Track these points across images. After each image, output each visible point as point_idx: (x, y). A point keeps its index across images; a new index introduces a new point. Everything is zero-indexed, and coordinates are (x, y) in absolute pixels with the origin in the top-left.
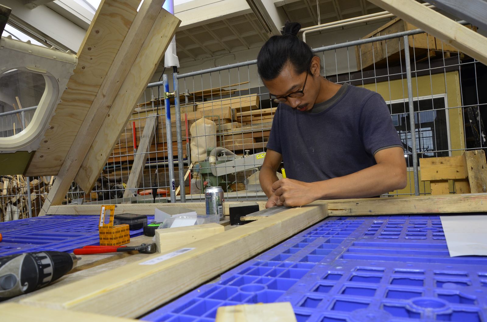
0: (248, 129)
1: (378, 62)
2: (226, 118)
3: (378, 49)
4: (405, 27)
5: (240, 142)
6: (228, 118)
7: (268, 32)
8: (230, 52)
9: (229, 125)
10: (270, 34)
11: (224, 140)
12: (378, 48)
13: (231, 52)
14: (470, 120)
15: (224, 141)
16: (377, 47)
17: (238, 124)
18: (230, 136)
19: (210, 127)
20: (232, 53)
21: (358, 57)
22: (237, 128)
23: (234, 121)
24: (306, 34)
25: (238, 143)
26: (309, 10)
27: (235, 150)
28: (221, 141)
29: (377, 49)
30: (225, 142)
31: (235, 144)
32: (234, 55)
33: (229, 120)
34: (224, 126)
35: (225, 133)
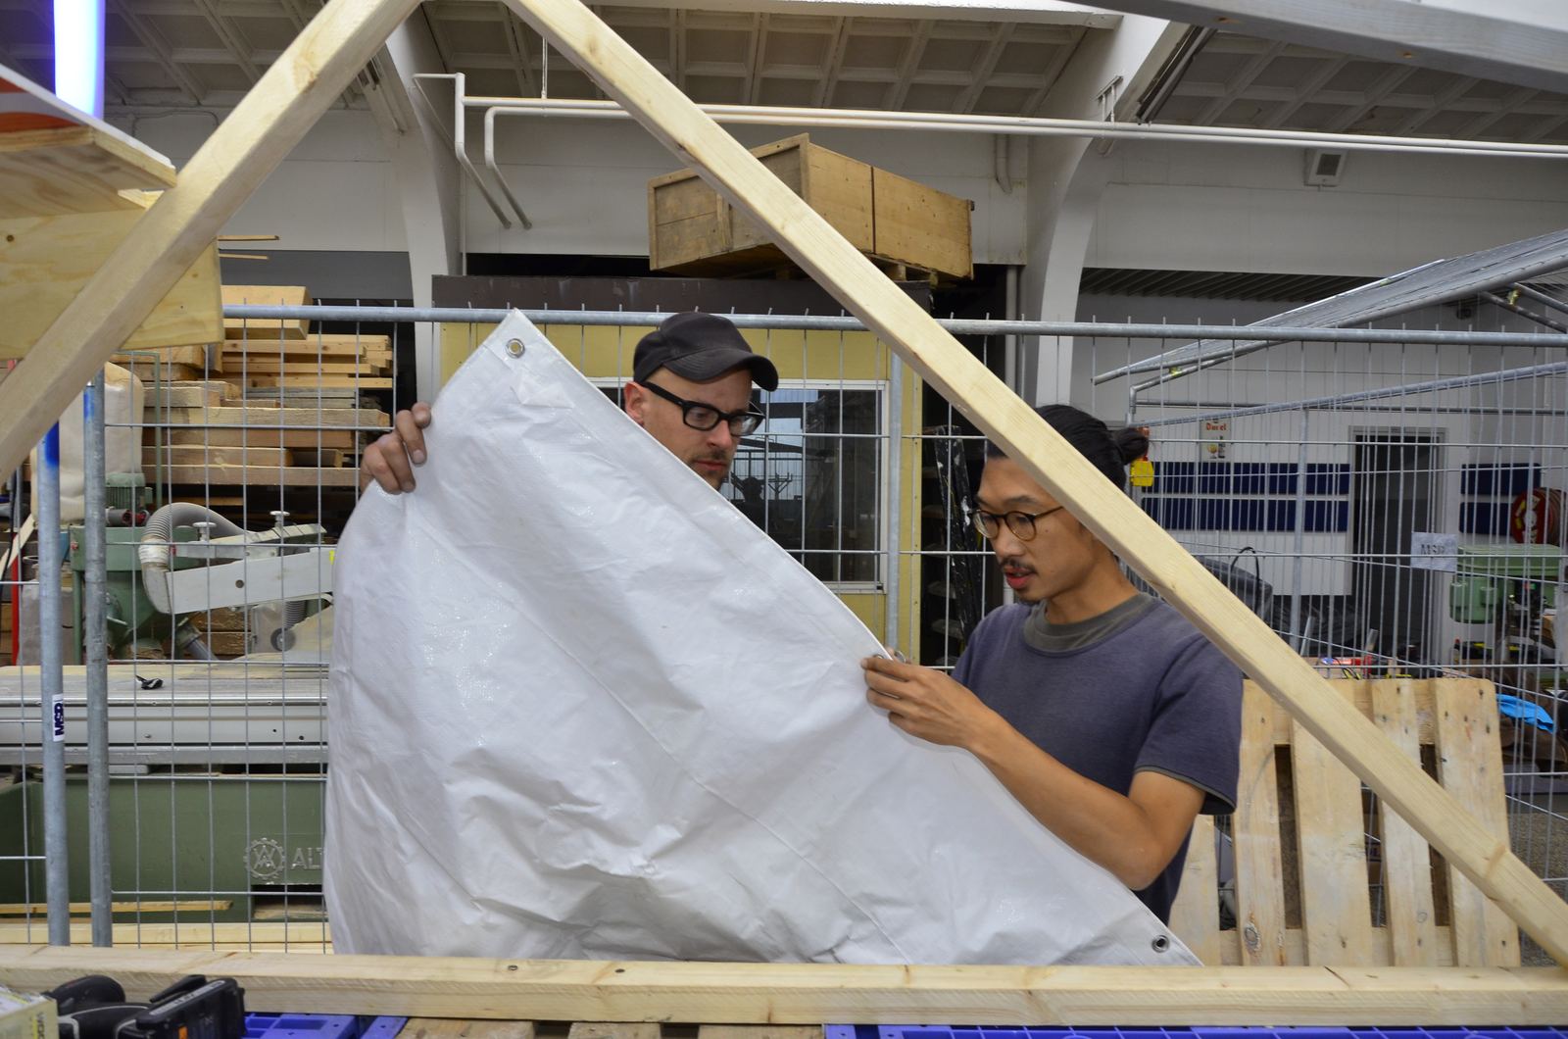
0: (266, 413)
1: (715, 257)
2: (183, 361)
3: (720, 219)
4: (803, 175)
5: (235, 458)
6: (190, 361)
7: (367, 82)
8: (199, 104)
9: (196, 392)
10: (374, 89)
11: (172, 443)
12: (719, 217)
13: (203, 102)
14: (940, 461)
15: (169, 447)
16: (716, 212)
17: (226, 391)
18: (195, 432)
19: (120, 395)
20: (206, 109)
21: (654, 227)
22: (223, 403)
23: (214, 375)
24: (498, 118)
25: (226, 461)
26: (508, 31)
27: (214, 483)
28: (159, 447)
29: (716, 216)
30: (172, 450)
31: (215, 463)
32: (215, 116)
33: (194, 372)
34: (172, 392)
35: (174, 420)
